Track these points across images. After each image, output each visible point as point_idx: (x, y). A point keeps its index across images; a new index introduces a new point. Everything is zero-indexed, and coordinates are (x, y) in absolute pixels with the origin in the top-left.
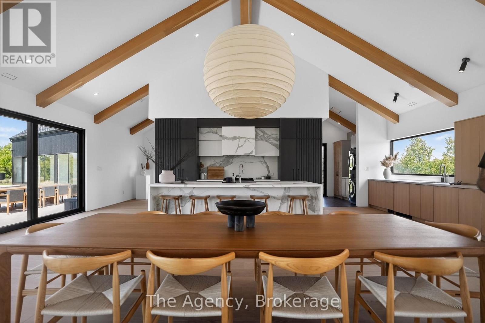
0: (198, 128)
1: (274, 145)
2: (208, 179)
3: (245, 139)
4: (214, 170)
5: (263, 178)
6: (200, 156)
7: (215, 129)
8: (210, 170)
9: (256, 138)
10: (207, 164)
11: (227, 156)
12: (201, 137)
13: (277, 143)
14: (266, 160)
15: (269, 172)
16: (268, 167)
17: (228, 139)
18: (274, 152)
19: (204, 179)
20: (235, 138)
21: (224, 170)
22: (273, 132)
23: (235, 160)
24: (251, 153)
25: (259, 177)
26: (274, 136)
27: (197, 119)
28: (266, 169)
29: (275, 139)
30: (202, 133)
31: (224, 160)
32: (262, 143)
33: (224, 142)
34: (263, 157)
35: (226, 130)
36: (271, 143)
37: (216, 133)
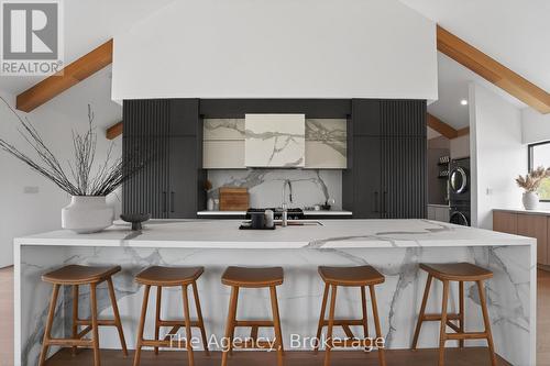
0: (202, 117)
1: (339, 149)
2: (220, 210)
3: (286, 137)
4: (232, 194)
5: (317, 208)
6: (206, 170)
7: (232, 121)
8: (224, 194)
9: (306, 136)
10: (219, 182)
11: (255, 168)
12: (208, 134)
13: (344, 145)
14: (323, 176)
15: (327, 198)
16: (325, 189)
17: (257, 136)
18: (338, 161)
19: (214, 210)
20: (268, 135)
21: (248, 194)
22: (337, 126)
23: (268, 175)
24: (298, 163)
25: (311, 206)
26: (337, 133)
27: (199, 101)
28: (322, 192)
29: (339, 139)
30: (210, 128)
31: (249, 176)
32: (317, 146)
33: (249, 142)
34: (317, 170)
35: (252, 121)
36: (333, 146)
37: (235, 128)
